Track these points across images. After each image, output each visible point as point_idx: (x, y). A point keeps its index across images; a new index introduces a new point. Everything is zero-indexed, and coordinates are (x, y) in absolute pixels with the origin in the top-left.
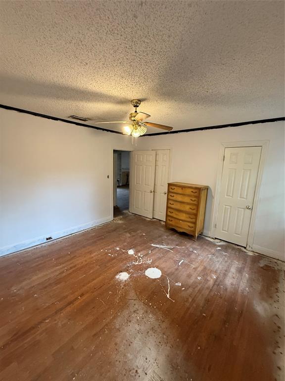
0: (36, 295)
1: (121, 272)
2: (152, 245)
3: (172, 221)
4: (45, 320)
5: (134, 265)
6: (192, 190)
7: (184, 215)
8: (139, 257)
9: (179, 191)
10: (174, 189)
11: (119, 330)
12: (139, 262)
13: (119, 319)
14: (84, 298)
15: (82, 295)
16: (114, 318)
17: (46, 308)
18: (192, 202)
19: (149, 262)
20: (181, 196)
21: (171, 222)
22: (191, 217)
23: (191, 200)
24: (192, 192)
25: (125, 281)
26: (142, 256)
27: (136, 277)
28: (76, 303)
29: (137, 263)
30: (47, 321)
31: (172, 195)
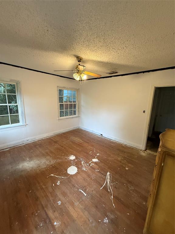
1: (76, 157)
5: (82, 161)
12: (84, 164)
19: (84, 169)
25: (69, 158)
26: (91, 165)
27: (70, 162)
29: (82, 163)
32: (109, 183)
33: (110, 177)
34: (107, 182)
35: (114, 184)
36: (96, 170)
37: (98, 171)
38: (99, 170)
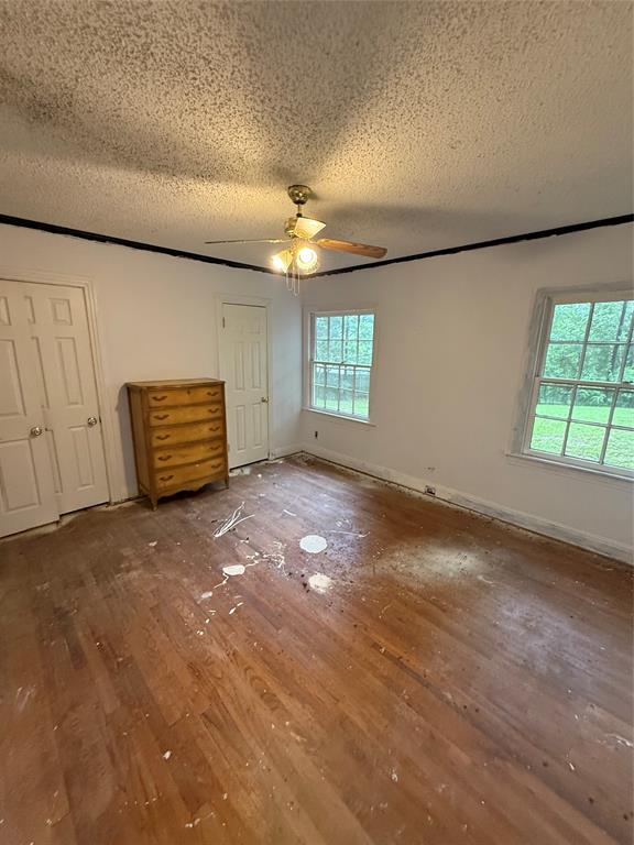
0: (395, 776)
2: (217, 536)
3: (171, 477)
4: (448, 703)
5: (285, 566)
6: (208, 390)
7: (202, 448)
9: (185, 398)
10: (163, 398)
11: (426, 585)
12: (279, 559)
13: (411, 584)
14: (383, 640)
15: (376, 646)
16: (411, 590)
17: (424, 716)
18: (212, 416)
19: (280, 546)
20: (191, 408)
21: (168, 483)
22: (215, 446)
23: (210, 411)
24: (209, 394)
26: (257, 554)
27: (323, 566)
28: (397, 651)
29: (282, 562)
30: (449, 696)
31: (161, 414)
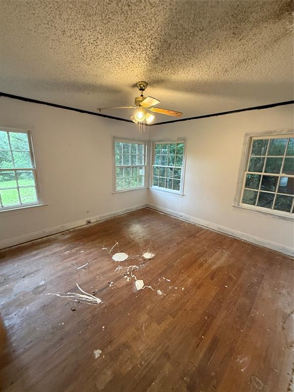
1: (150, 259)
5: (137, 265)
8: (129, 275)
12: (131, 268)
19: (120, 268)
25: (146, 252)
26: (126, 277)
27: (137, 254)
29: (134, 266)
32: (80, 297)
33: (91, 302)
34: (83, 294)
35: (75, 304)
36: (112, 283)
37: (110, 285)
38: (112, 287)
